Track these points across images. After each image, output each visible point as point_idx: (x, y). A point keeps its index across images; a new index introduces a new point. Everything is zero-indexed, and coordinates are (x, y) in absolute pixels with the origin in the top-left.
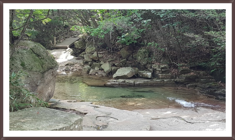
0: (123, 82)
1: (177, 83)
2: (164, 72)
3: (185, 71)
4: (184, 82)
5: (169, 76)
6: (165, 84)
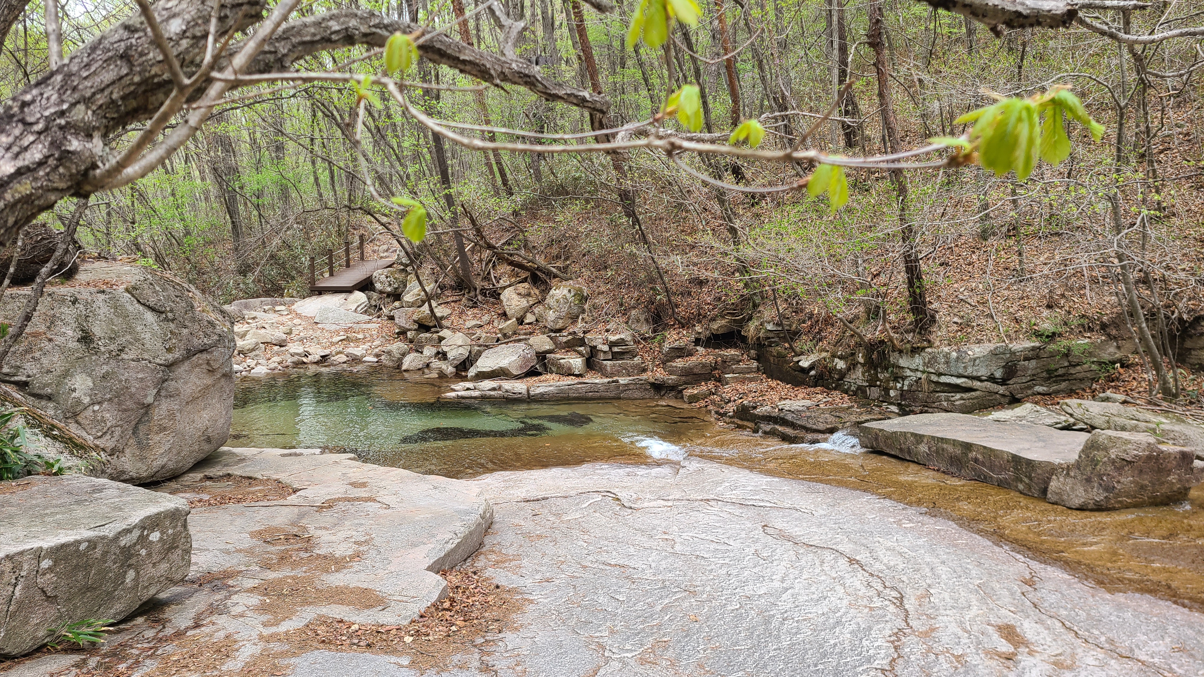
0: (494, 389)
1: (658, 387)
2: (618, 357)
3: (680, 352)
4: (677, 386)
5: (634, 367)
6: (623, 391)
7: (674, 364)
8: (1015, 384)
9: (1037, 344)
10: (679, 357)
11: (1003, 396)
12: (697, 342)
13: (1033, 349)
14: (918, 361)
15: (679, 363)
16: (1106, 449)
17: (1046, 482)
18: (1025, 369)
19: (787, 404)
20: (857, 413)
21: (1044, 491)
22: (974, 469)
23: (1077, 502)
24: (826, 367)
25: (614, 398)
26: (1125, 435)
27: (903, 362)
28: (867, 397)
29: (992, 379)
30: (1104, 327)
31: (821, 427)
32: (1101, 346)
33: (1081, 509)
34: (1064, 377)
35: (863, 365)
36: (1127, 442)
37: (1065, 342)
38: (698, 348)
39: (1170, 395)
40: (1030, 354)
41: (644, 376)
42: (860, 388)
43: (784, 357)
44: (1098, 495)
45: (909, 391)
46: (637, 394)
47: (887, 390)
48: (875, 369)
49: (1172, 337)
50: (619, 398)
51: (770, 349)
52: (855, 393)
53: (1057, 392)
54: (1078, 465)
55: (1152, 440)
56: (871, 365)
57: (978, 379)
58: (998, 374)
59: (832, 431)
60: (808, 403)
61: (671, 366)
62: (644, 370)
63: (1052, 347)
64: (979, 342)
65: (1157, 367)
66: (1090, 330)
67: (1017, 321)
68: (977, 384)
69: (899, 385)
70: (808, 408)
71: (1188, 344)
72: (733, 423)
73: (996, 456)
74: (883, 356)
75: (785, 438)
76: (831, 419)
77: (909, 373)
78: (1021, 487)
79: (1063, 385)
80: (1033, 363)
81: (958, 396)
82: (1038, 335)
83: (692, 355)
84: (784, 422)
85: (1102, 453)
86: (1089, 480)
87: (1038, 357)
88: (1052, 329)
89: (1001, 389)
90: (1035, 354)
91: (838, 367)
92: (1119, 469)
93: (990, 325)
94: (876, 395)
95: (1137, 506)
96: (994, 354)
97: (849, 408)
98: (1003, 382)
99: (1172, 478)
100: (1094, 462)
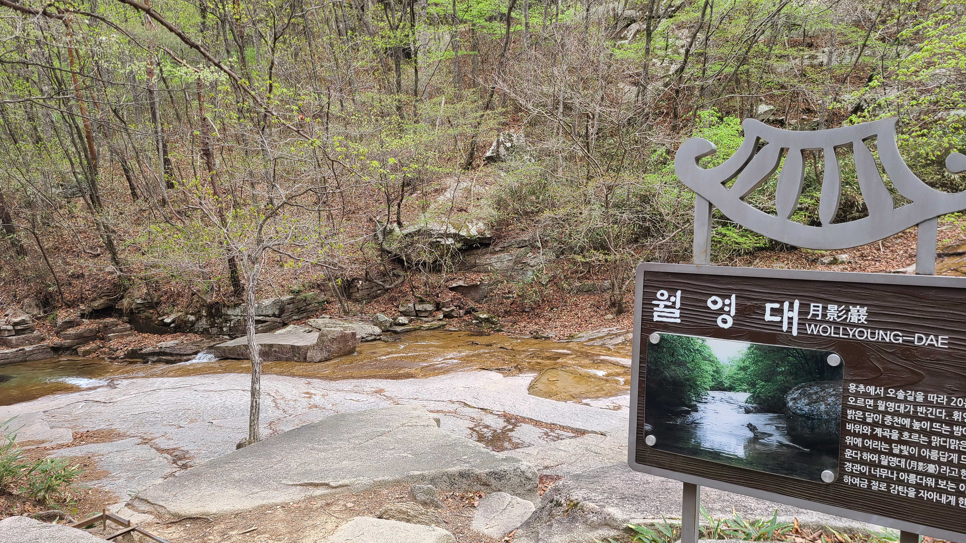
1: (56, 350)
2: (20, 332)
3: (70, 324)
4: (72, 346)
5: (35, 338)
6: (28, 356)
7: (68, 333)
8: (285, 316)
9: (292, 297)
10: (69, 327)
11: (280, 323)
12: (83, 316)
13: (291, 299)
14: (238, 311)
15: (71, 331)
16: (327, 336)
17: (306, 354)
18: (289, 309)
19: (163, 344)
20: (207, 343)
21: (305, 358)
22: (275, 356)
23: (318, 359)
24: (182, 321)
25: (21, 361)
26: (333, 329)
27: (229, 312)
28: (209, 334)
29: (274, 315)
30: (319, 286)
31: (190, 352)
32: (318, 295)
33: (320, 362)
34: (305, 311)
35: (206, 317)
36: (334, 331)
37: (304, 295)
38: (84, 320)
39: (346, 313)
40: (290, 301)
41: (45, 343)
42: (205, 329)
43: (151, 318)
44: (325, 354)
45: (234, 327)
46: (40, 356)
47: (221, 328)
48: (214, 318)
49: (345, 288)
50: (26, 361)
51: (139, 315)
52: (202, 333)
53: (302, 318)
54: (317, 344)
55: (342, 329)
56: (210, 315)
57: (268, 316)
58: (277, 313)
59: (196, 353)
60: (176, 342)
61: (65, 334)
62: (43, 339)
63: (299, 297)
64: (267, 298)
65: (341, 302)
66: (313, 288)
67: (282, 286)
68: (268, 319)
69: (228, 325)
70: (177, 344)
71: (351, 291)
72: (126, 361)
73: (284, 348)
74: (218, 310)
75: (168, 362)
76: (194, 347)
77: (233, 317)
78: (296, 359)
79: (305, 314)
80: (292, 305)
81: (260, 325)
82: (292, 292)
83: (79, 325)
84: (165, 354)
85: (325, 337)
86: (321, 349)
87: (293, 303)
88: (298, 289)
89: (278, 320)
90: (292, 301)
91: (190, 320)
92: (332, 343)
93: (270, 289)
94: (215, 332)
95: (339, 357)
96: (274, 303)
97: (201, 341)
98: (279, 316)
99: (350, 343)
100: (323, 342)
